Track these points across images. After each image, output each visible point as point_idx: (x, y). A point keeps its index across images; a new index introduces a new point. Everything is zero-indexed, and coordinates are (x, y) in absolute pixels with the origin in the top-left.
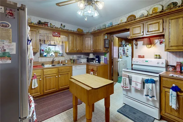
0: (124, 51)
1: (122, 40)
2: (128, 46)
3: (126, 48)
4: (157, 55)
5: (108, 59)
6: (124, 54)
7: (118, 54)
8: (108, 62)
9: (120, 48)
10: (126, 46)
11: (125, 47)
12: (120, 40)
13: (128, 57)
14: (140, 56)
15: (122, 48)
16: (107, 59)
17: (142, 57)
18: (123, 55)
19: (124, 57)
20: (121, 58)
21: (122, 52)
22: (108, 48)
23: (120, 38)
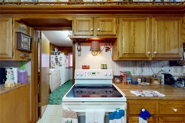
0: (56, 59)
1: (54, 48)
2: (61, 54)
3: (59, 56)
4: (103, 65)
5: (29, 74)
6: (57, 63)
7: (50, 62)
8: (30, 79)
9: (52, 56)
10: (59, 54)
11: (57, 55)
12: (51, 47)
13: (61, 66)
14: (85, 66)
15: (54, 56)
16: (26, 73)
17: (87, 67)
18: (55, 64)
19: (57, 67)
20: (53, 68)
21: (55, 61)
22: (29, 52)
23: (51, 45)
